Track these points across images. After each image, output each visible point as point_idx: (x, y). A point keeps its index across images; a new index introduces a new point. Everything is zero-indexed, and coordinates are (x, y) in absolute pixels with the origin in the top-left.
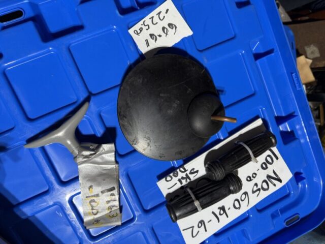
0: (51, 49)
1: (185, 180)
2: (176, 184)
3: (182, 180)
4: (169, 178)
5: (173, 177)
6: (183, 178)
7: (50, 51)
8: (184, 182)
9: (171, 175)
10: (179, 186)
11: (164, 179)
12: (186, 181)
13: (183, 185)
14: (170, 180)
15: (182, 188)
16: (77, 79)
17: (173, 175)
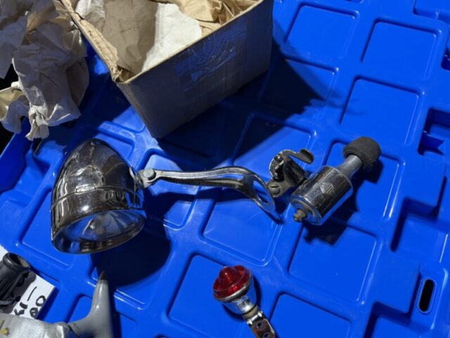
0: (363, 303)
1: (18, 312)
2: (28, 300)
3: (22, 309)
4: (41, 301)
5: (36, 306)
6: (22, 312)
7: (361, 300)
8: (18, 307)
9: (39, 308)
10: (24, 300)
11: (46, 297)
12: (16, 311)
13: (19, 303)
14: (38, 300)
15: (18, 299)
16: (310, 296)
17: (36, 309)
